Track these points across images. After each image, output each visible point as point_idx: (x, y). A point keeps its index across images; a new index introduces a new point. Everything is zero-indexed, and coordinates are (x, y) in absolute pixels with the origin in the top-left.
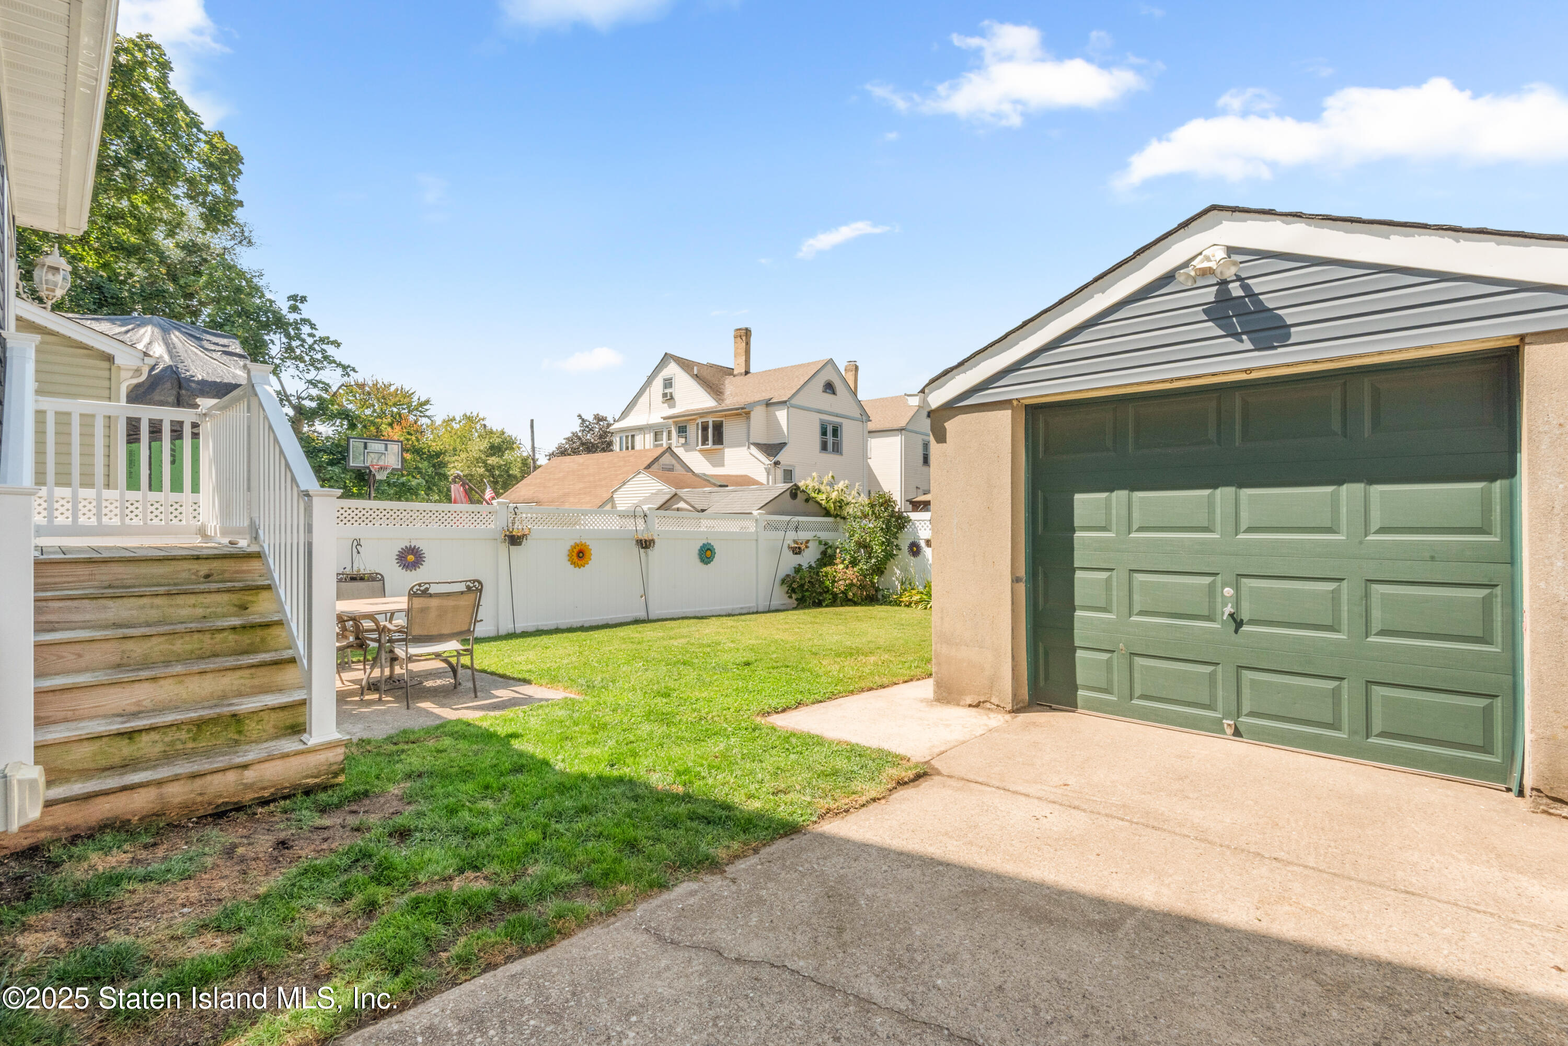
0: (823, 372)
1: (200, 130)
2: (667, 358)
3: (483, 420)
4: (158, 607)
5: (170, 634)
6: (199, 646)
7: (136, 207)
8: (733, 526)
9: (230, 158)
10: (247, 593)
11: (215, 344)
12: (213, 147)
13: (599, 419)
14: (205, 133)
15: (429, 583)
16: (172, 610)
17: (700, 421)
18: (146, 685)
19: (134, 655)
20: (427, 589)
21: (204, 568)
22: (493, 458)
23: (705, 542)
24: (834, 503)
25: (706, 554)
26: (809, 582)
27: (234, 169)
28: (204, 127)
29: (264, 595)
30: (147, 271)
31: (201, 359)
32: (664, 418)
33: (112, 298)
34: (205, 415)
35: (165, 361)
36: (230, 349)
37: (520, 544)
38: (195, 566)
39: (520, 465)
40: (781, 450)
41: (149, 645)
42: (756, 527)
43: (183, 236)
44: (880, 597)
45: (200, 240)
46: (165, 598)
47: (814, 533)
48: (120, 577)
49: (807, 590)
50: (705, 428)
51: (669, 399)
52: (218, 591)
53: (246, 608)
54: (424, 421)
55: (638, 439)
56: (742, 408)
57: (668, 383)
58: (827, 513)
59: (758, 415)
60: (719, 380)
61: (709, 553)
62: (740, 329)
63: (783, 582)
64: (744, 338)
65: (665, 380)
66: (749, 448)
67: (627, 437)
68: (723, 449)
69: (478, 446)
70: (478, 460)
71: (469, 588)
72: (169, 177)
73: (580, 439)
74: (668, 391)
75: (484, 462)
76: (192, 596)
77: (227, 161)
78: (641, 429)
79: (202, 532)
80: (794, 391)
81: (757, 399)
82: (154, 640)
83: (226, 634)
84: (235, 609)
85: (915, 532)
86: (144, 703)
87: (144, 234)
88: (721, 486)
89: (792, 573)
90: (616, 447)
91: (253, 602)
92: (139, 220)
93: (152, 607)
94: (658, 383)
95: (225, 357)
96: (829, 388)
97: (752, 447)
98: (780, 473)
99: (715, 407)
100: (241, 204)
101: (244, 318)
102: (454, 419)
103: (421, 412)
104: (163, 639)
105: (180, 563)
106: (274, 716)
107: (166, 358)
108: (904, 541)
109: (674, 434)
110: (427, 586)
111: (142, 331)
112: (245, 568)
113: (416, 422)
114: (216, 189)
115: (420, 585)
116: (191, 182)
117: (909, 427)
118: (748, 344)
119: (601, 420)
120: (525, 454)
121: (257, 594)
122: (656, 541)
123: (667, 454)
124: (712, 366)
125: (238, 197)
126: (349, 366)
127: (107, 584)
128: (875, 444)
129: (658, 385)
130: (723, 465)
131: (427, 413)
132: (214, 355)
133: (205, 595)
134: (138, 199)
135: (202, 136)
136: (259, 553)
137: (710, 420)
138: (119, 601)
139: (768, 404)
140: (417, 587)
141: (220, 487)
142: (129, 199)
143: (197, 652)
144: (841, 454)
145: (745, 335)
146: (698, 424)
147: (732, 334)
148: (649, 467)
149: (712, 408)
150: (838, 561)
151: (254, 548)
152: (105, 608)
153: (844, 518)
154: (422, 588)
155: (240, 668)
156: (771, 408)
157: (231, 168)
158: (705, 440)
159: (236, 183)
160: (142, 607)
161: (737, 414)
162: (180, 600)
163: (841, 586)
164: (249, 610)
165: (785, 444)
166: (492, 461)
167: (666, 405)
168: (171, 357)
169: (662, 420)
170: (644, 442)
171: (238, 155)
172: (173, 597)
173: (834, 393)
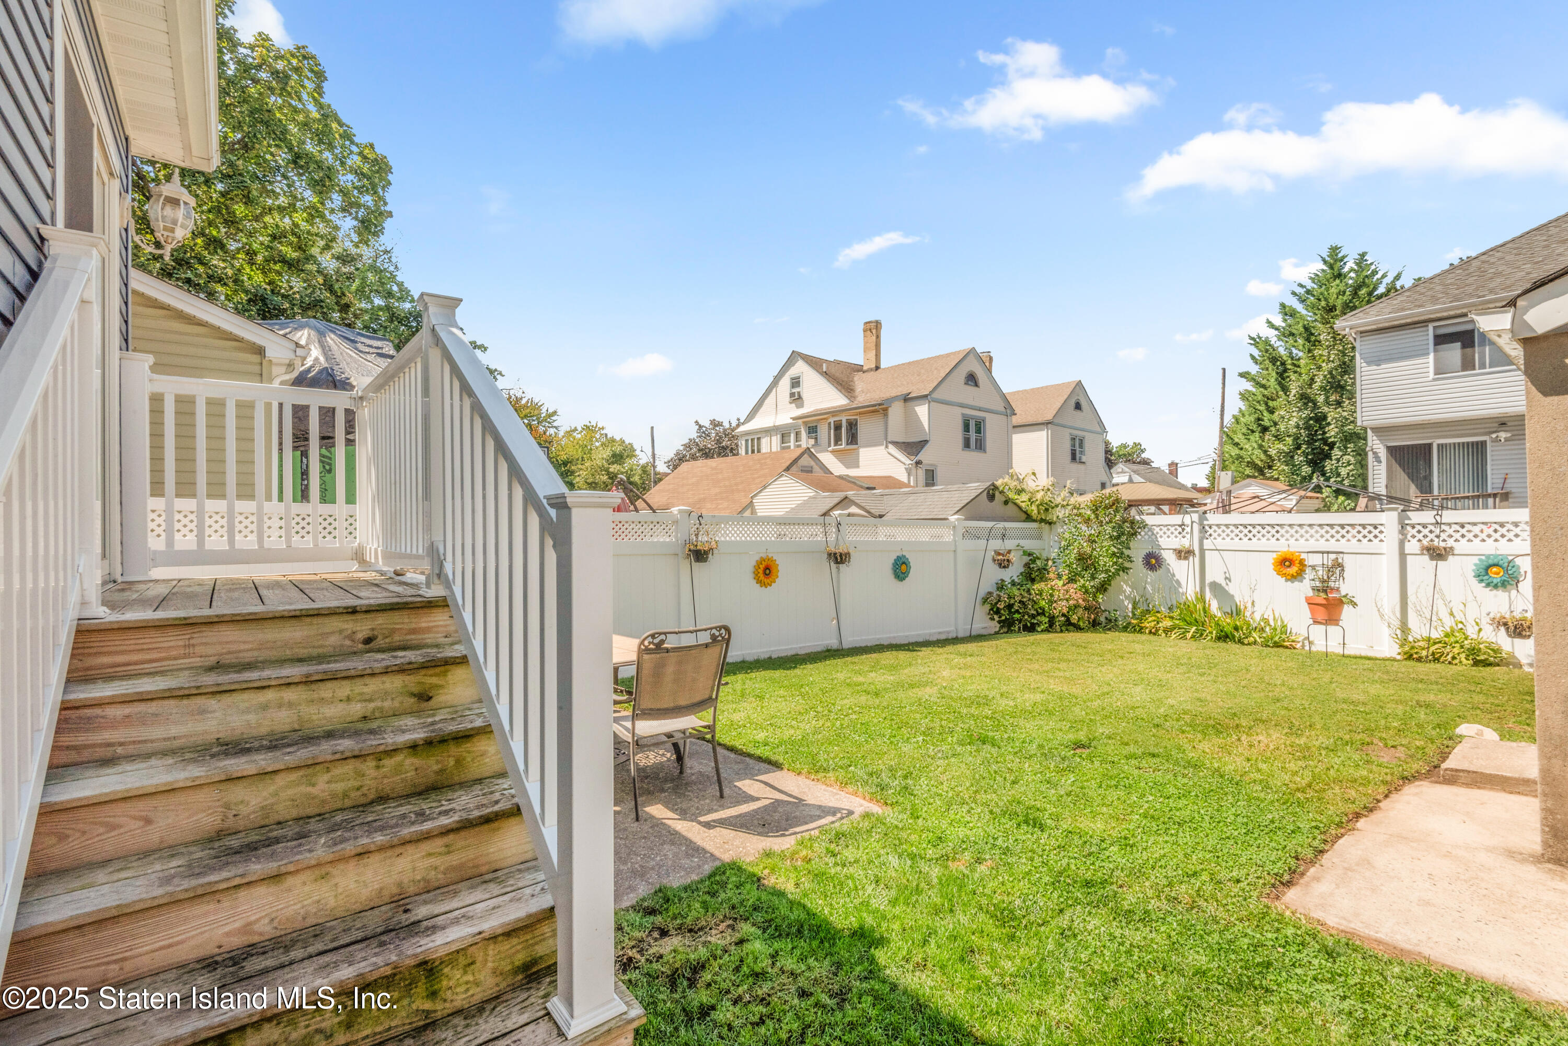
0: (965, 362)
1: (352, 142)
2: (795, 356)
3: (603, 428)
4: (290, 705)
5: (308, 766)
6: (357, 784)
7: (296, 225)
8: (924, 535)
9: (380, 168)
10: (431, 671)
11: (368, 346)
12: (365, 158)
13: (715, 424)
14: (357, 145)
15: (665, 634)
16: (313, 709)
17: (832, 420)
18: (261, 890)
19: (244, 810)
20: (662, 642)
21: (363, 627)
22: (615, 466)
23: (899, 554)
24: (1038, 506)
25: (901, 569)
26: (1020, 602)
27: (384, 180)
28: (356, 139)
29: (458, 674)
30: (305, 281)
31: (356, 361)
32: (794, 419)
33: (274, 309)
34: (361, 398)
35: (320, 363)
36: (384, 351)
37: (705, 560)
38: (347, 624)
39: (640, 472)
40: (922, 447)
41: (272, 789)
42: (954, 535)
43: (337, 249)
44: (1102, 619)
45: (354, 251)
46: (301, 688)
47: (1016, 542)
48: (234, 647)
49: (1017, 611)
50: (838, 427)
51: (796, 399)
52: (386, 672)
53: (430, 698)
54: (552, 431)
55: (765, 442)
56: (880, 405)
57: (796, 382)
58: (1028, 518)
59: (896, 411)
60: (848, 377)
61: (904, 567)
62: (869, 322)
63: (985, 601)
64: (874, 331)
65: (792, 379)
66: (887, 447)
67: (753, 440)
68: (857, 449)
69: (601, 455)
70: (602, 468)
71: (714, 638)
72: (324, 186)
73: (697, 445)
74: (796, 390)
75: (607, 470)
76: (344, 683)
77: (378, 172)
78: (768, 431)
79: (359, 556)
80: (935, 384)
81: (893, 395)
82: (281, 780)
83: (399, 758)
84: (413, 700)
85: (1154, 539)
86: (256, 927)
87: (304, 251)
88: (868, 488)
89: (993, 589)
90: (742, 451)
91: (441, 687)
92: (299, 237)
93: (280, 706)
94: (785, 383)
95: (379, 359)
96: (972, 379)
97: (890, 446)
98: (921, 473)
99: (848, 404)
100: (390, 214)
101: (396, 323)
102: (576, 429)
103: (549, 423)
104: (294, 776)
105: (326, 620)
106: (492, 950)
107: (322, 359)
108: (1138, 551)
109: (804, 435)
110: (663, 637)
111: (300, 334)
112: (424, 625)
113: (545, 433)
114: (368, 199)
115: (653, 636)
116: (344, 193)
117: (1056, 421)
118: (878, 337)
119: (717, 426)
120: (642, 462)
121: (445, 673)
122: (852, 554)
123: (806, 455)
124: (838, 363)
125: (388, 208)
126: (496, 370)
127: (212, 660)
128: (1019, 440)
129: (785, 384)
130: (858, 467)
131: (555, 424)
132: (369, 357)
133: (367, 680)
134: (299, 217)
135: (355, 149)
136: (444, 599)
137: (844, 419)
138: (227, 699)
139: (907, 399)
140: (650, 639)
141: (379, 496)
142: (291, 217)
143: (353, 795)
144: (985, 451)
145: (873, 328)
146: (830, 424)
147: (862, 327)
148: (788, 469)
149: (842, 406)
150: (1051, 575)
151: (436, 591)
152: (203, 712)
153: (1050, 523)
154: (656, 641)
155: (427, 837)
156: (910, 404)
157: (381, 180)
158: (838, 440)
159: (386, 194)
160: (265, 707)
161: (873, 412)
162: (326, 691)
163: (1062, 607)
164: (432, 703)
165: (926, 442)
166: (614, 468)
167: (793, 405)
168: (327, 359)
169: (791, 421)
170: (771, 445)
171: (387, 165)
172: (314, 686)
173: (976, 385)
